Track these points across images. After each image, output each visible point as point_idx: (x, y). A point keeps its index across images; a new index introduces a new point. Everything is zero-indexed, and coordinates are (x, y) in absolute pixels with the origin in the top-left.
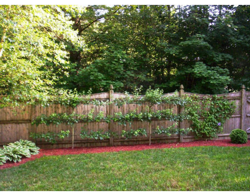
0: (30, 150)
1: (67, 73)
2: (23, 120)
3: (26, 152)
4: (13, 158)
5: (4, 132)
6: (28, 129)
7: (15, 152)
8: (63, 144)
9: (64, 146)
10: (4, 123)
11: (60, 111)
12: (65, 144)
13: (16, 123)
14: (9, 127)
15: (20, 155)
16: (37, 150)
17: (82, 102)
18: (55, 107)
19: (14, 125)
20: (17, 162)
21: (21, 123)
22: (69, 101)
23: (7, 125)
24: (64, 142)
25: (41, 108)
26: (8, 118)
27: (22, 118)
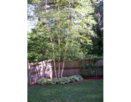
0: (79, 78)
1: (92, 48)
2: (77, 67)
3: (78, 79)
4: (72, 81)
5: (70, 72)
6: (79, 71)
7: (73, 79)
8: (93, 77)
9: (93, 78)
10: (70, 69)
11: (91, 63)
12: (94, 77)
13: (74, 69)
14: (72, 70)
15: (75, 80)
16: (82, 79)
17: (99, 59)
18: (89, 62)
19: (74, 70)
20: (74, 82)
21: (76, 69)
22: (94, 59)
23: (71, 70)
24: (93, 76)
25: (83, 63)
26: (72, 67)
27: (76, 67)
